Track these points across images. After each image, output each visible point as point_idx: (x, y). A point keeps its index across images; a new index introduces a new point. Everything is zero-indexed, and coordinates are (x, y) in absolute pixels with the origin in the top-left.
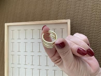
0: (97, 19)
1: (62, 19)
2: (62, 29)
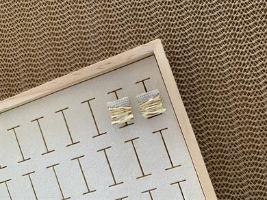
0: (251, 8)
1: (132, 45)
2: (143, 81)
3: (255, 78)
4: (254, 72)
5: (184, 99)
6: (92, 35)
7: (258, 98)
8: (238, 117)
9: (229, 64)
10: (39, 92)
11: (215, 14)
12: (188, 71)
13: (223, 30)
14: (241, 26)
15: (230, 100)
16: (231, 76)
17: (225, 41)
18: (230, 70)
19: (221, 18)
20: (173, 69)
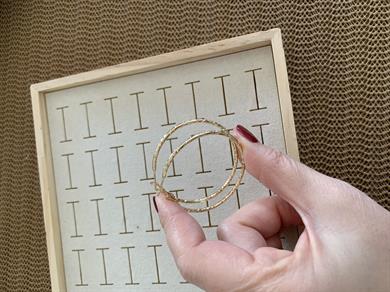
2: (253, 71)
3: (379, 92)
4: (379, 85)
5: (294, 103)
6: (209, 18)
7: (378, 115)
8: (350, 133)
9: (353, 73)
10: (146, 63)
11: (349, 14)
12: (305, 73)
13: (354, 34)
14: (376, 32)
15: (346, 112)
16: (352, 86)
17: (354, 47)
18: (352, 80)
19: (355, 21)
20: (288, 69)
